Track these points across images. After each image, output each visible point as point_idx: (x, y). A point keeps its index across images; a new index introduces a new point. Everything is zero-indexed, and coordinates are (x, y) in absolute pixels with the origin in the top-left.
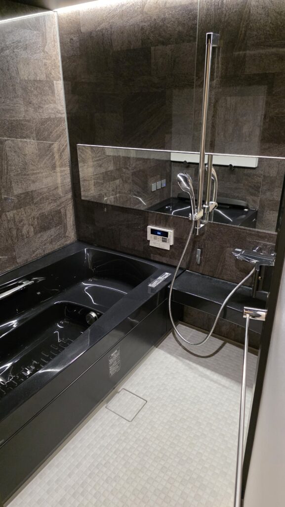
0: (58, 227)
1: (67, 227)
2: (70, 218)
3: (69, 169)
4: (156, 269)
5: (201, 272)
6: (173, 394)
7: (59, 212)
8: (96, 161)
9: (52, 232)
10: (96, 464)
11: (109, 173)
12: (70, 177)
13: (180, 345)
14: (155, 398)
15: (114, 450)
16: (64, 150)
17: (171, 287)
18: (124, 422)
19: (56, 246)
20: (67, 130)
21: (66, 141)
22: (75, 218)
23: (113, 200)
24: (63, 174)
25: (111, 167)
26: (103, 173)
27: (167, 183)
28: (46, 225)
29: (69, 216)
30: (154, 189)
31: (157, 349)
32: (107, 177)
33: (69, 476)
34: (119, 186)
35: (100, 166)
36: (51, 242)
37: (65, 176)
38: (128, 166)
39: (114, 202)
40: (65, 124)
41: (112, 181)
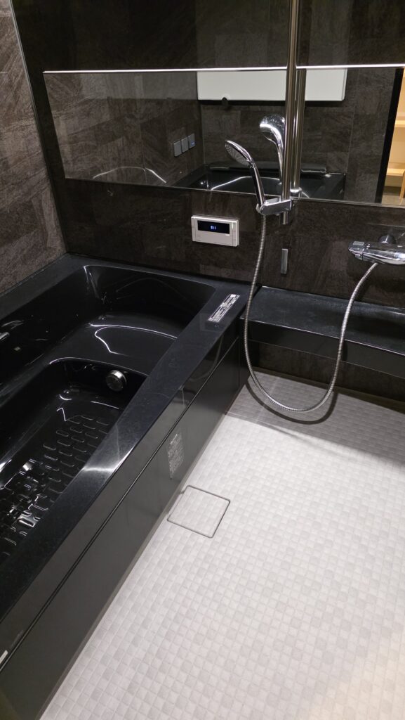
0: (32, 233)
1: (46, 232)
2: (49, 214)
3: (34, 122)
4: (213, 290)
5: (287, 287)
6: (268, 484)
7: (29, 206)
8: (80, 104)
9: (22, 243)
10: (173, 615)
11: (103, 127)
12: (38, 138)
13: (262, 403)
14: (241, 493)
15: (196, 588)
16: (20, 84)
17: (246, 318)
18: (202, 539)
19: (34, 267)
20: (19, 44)
21: (21, 67)
22: (58, 215)
23: (115, 176)
24: (25, 132)
25: (106, 117)
26: (94, 127)
27: (196, 141)
28: (10, 231)
29: (48, 212)
30: (178, 152)
31: (226, 416)
32: (102, 135)
33: (135, 642)
34: (123, 150)
35: (88, 115)
36: (24, 262)
37: (30, 137)
38: (133, 113)
39: (118, 179)
40: (15, 33)
41: (110, 141)
